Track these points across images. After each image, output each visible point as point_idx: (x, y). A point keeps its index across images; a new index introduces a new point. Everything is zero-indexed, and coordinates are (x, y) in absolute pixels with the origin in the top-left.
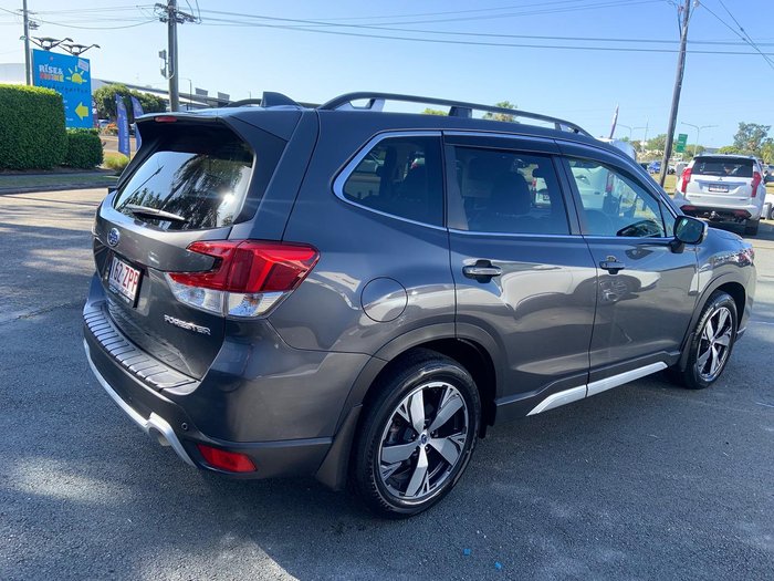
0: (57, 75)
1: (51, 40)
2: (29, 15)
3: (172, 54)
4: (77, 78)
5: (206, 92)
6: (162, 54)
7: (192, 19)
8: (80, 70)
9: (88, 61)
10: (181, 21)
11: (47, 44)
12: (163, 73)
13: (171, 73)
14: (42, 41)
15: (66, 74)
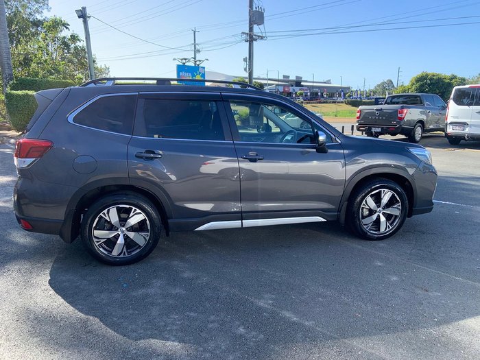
0: (188, 76)
1: (186, 59)
2: (197, 46)
3: (250, 59)
4: (198, 77)
5: (288, 77)
6: (245, 60)
7: (262, 38)
8: (200, 73)
9: (204, 68)
10: (256, 40)
11: (184, 61)
12: (245, 69)
13: (249, 69)
14: (182, 60)
15: (193, 75)
